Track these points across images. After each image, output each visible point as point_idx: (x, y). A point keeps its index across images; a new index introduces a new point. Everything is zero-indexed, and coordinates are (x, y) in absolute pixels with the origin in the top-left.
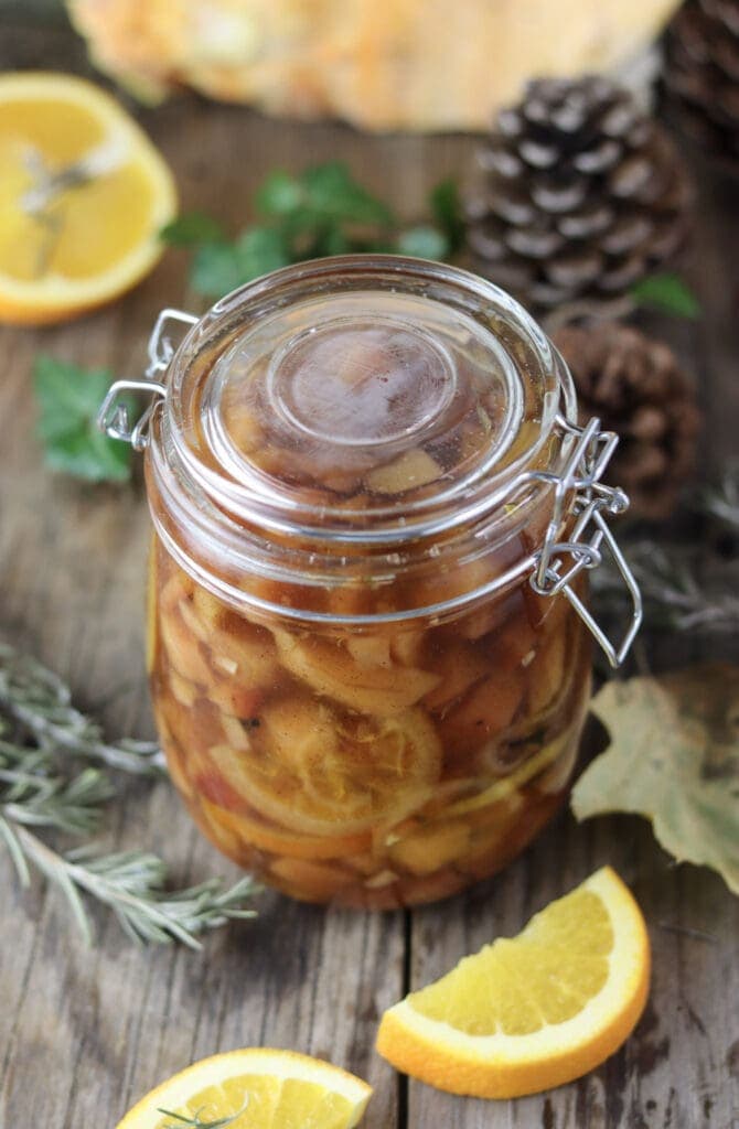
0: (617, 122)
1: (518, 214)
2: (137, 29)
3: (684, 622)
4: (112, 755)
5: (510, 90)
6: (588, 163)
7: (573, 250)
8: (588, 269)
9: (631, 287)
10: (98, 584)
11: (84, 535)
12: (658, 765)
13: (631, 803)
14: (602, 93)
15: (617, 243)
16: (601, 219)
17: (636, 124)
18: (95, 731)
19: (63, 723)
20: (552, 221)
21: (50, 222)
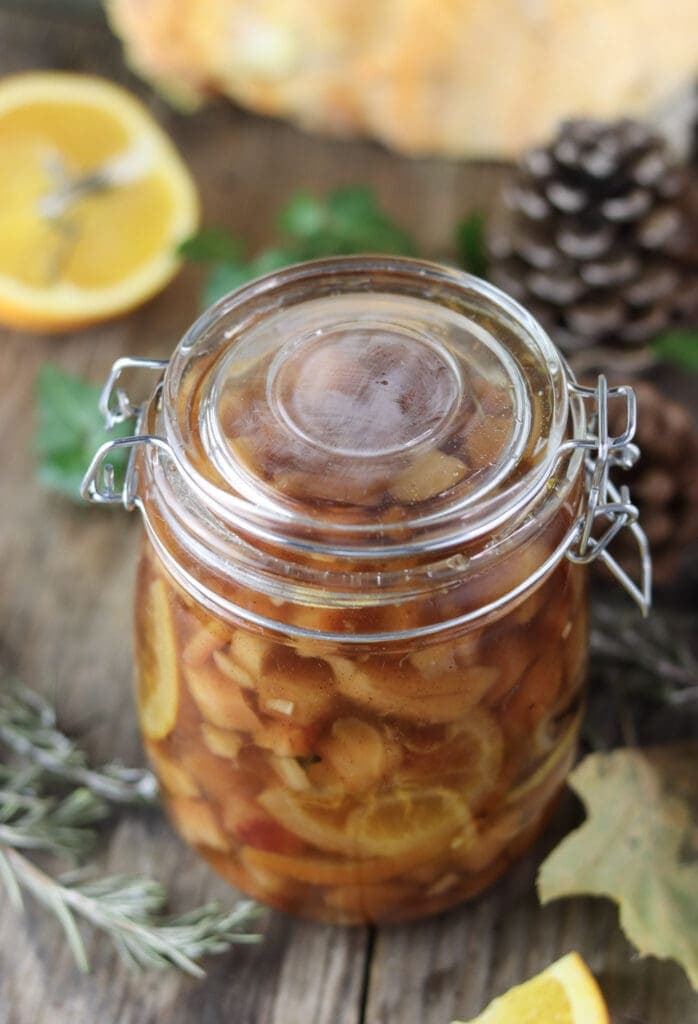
0: (650, 170)
1: (541, 256)
2: (175, 33)
3: (677, 697)
4: (97, 781)
5: (544, 128)
6: (617, 210)
7: (594, 297)
8: (608, 318)
9: (652, 340)
10: (83, 607)
11: (73, 553)
12: (634, 843)
13: (601, 885)
14: (636, 138)
15: (641, 293)
16: (625, 268)
17: (670, 171)
18: (79, 756)
19: (46, 747)
20: (574, 267)
21: (67, 229)
